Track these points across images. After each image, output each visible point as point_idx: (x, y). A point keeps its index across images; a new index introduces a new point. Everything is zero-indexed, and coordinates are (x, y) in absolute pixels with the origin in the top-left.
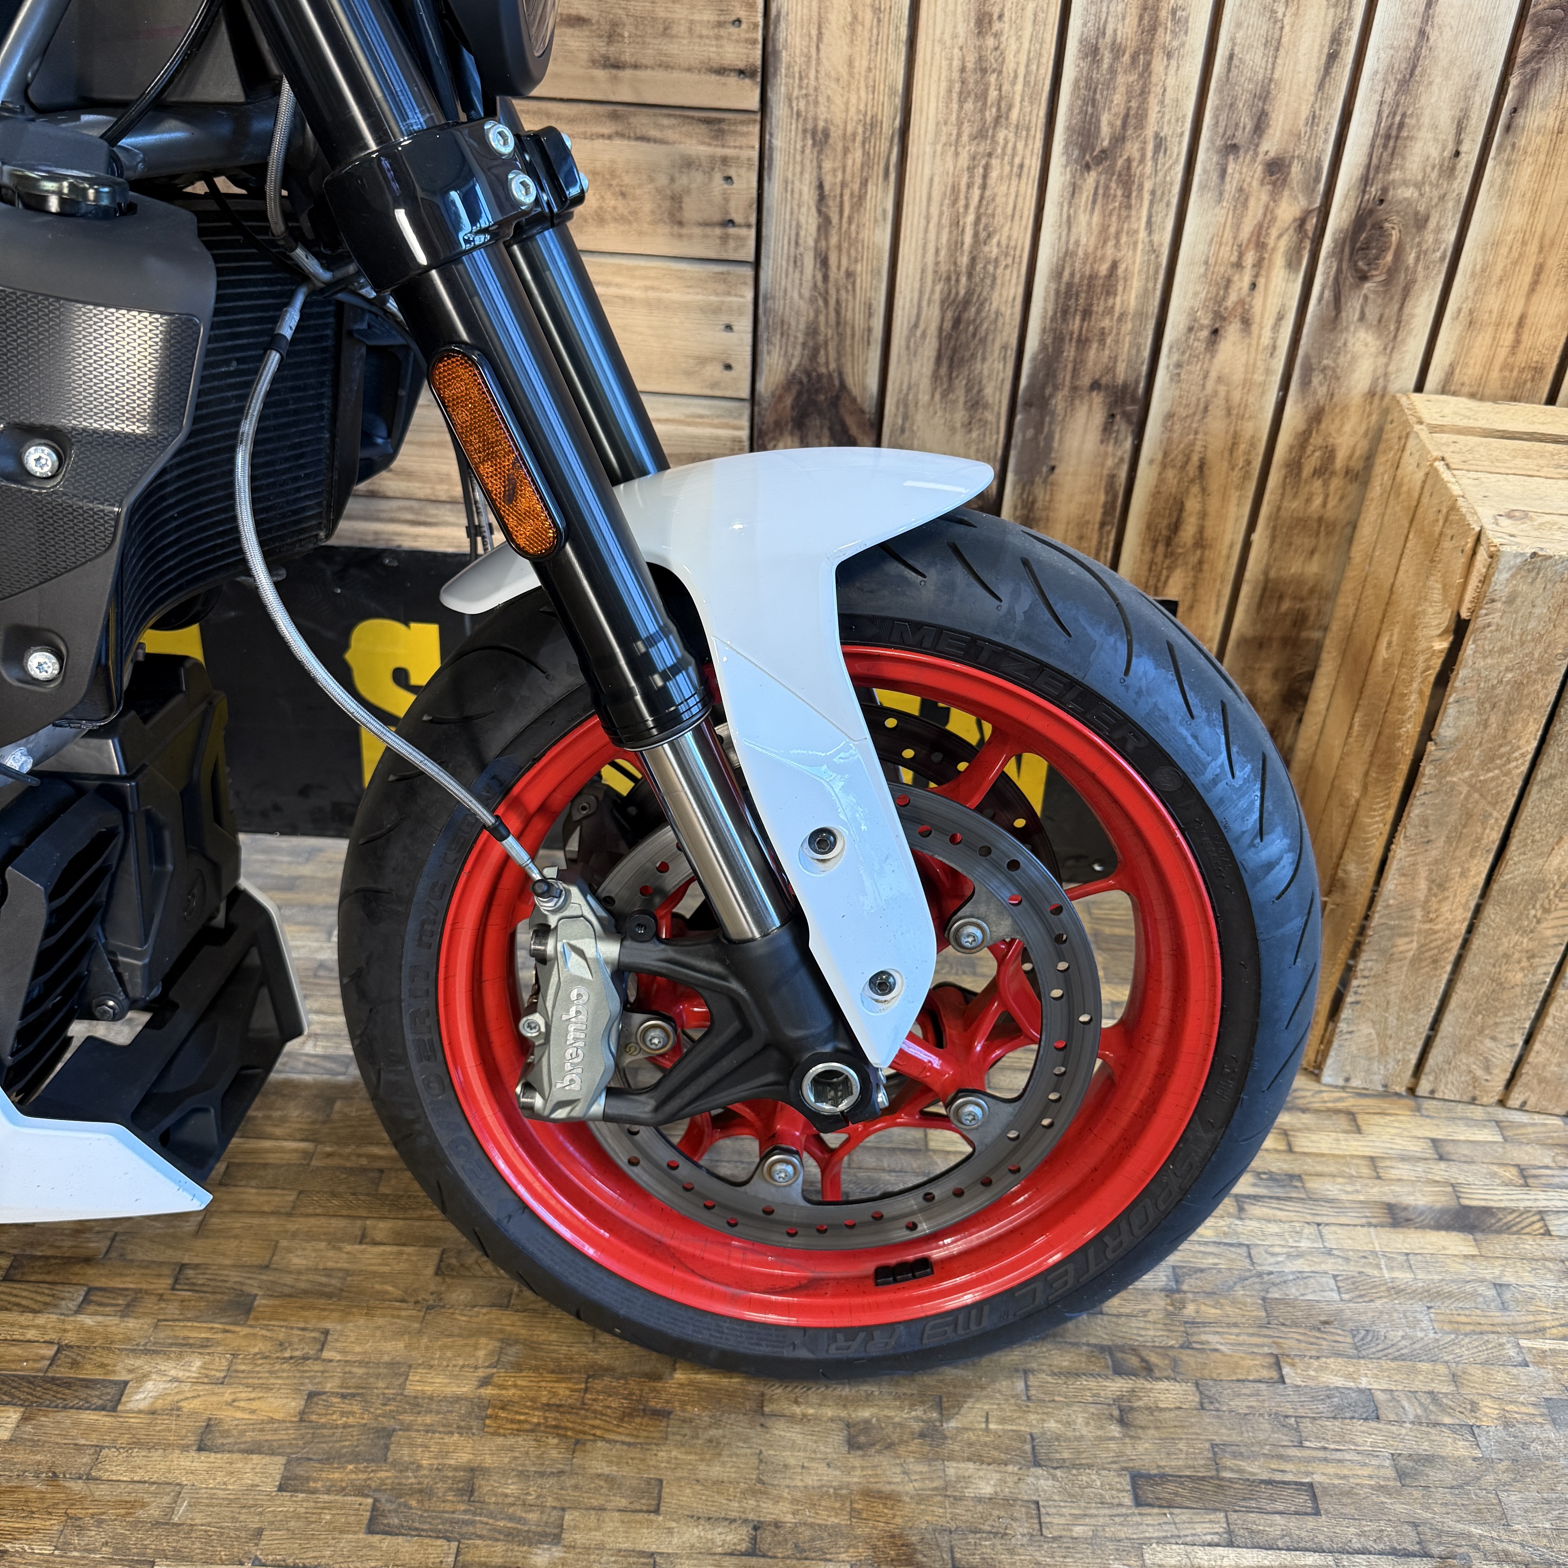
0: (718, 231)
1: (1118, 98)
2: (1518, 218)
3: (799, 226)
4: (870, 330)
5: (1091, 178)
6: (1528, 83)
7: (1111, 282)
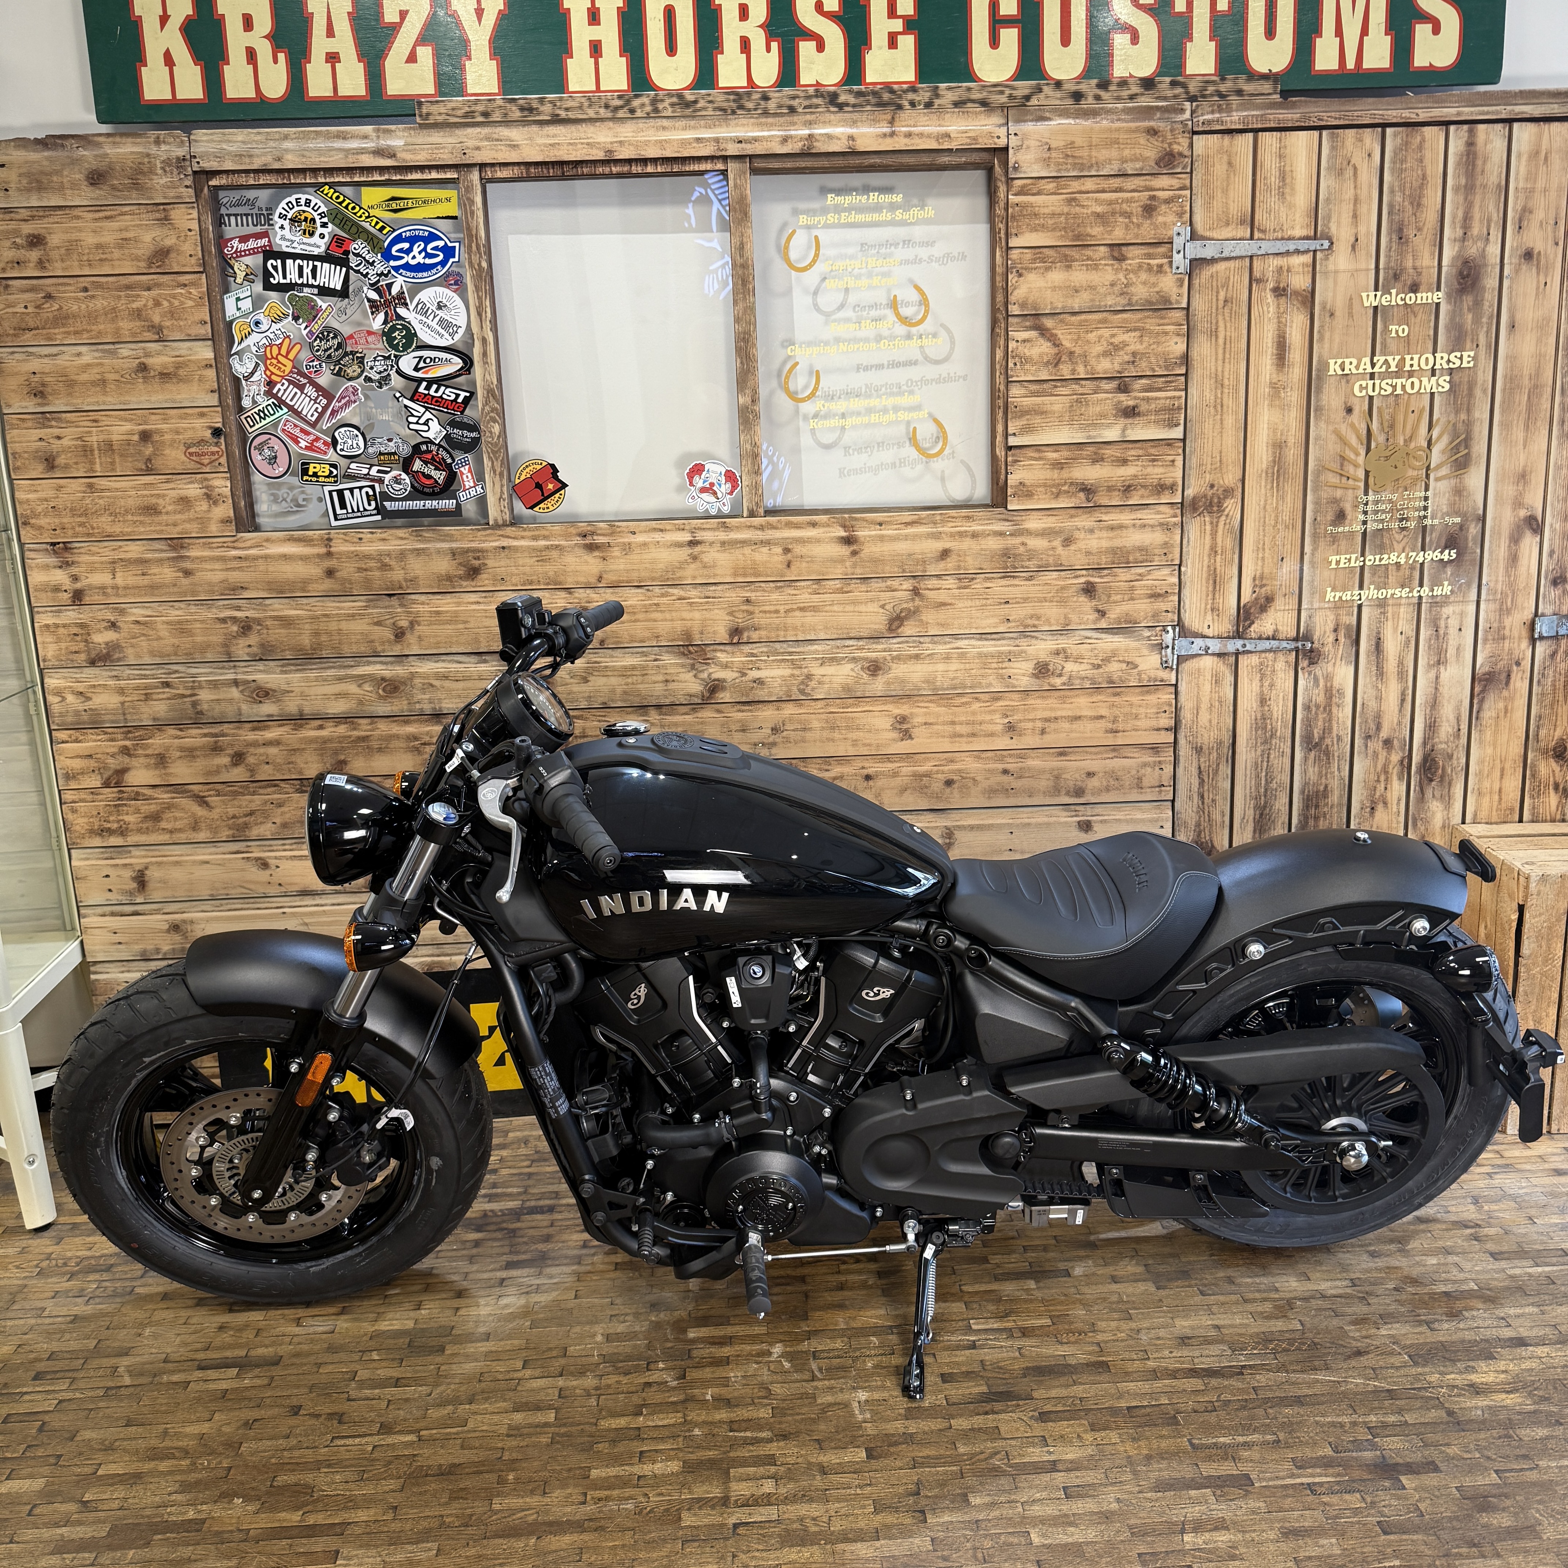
0: (1157, 789)
1: (1320, 723)
2: (1489, 751)
3: (1191, 784)
4: (1223, 824)
5: (1313, 754)
6: (1481, 701)
7: (1325, 793)
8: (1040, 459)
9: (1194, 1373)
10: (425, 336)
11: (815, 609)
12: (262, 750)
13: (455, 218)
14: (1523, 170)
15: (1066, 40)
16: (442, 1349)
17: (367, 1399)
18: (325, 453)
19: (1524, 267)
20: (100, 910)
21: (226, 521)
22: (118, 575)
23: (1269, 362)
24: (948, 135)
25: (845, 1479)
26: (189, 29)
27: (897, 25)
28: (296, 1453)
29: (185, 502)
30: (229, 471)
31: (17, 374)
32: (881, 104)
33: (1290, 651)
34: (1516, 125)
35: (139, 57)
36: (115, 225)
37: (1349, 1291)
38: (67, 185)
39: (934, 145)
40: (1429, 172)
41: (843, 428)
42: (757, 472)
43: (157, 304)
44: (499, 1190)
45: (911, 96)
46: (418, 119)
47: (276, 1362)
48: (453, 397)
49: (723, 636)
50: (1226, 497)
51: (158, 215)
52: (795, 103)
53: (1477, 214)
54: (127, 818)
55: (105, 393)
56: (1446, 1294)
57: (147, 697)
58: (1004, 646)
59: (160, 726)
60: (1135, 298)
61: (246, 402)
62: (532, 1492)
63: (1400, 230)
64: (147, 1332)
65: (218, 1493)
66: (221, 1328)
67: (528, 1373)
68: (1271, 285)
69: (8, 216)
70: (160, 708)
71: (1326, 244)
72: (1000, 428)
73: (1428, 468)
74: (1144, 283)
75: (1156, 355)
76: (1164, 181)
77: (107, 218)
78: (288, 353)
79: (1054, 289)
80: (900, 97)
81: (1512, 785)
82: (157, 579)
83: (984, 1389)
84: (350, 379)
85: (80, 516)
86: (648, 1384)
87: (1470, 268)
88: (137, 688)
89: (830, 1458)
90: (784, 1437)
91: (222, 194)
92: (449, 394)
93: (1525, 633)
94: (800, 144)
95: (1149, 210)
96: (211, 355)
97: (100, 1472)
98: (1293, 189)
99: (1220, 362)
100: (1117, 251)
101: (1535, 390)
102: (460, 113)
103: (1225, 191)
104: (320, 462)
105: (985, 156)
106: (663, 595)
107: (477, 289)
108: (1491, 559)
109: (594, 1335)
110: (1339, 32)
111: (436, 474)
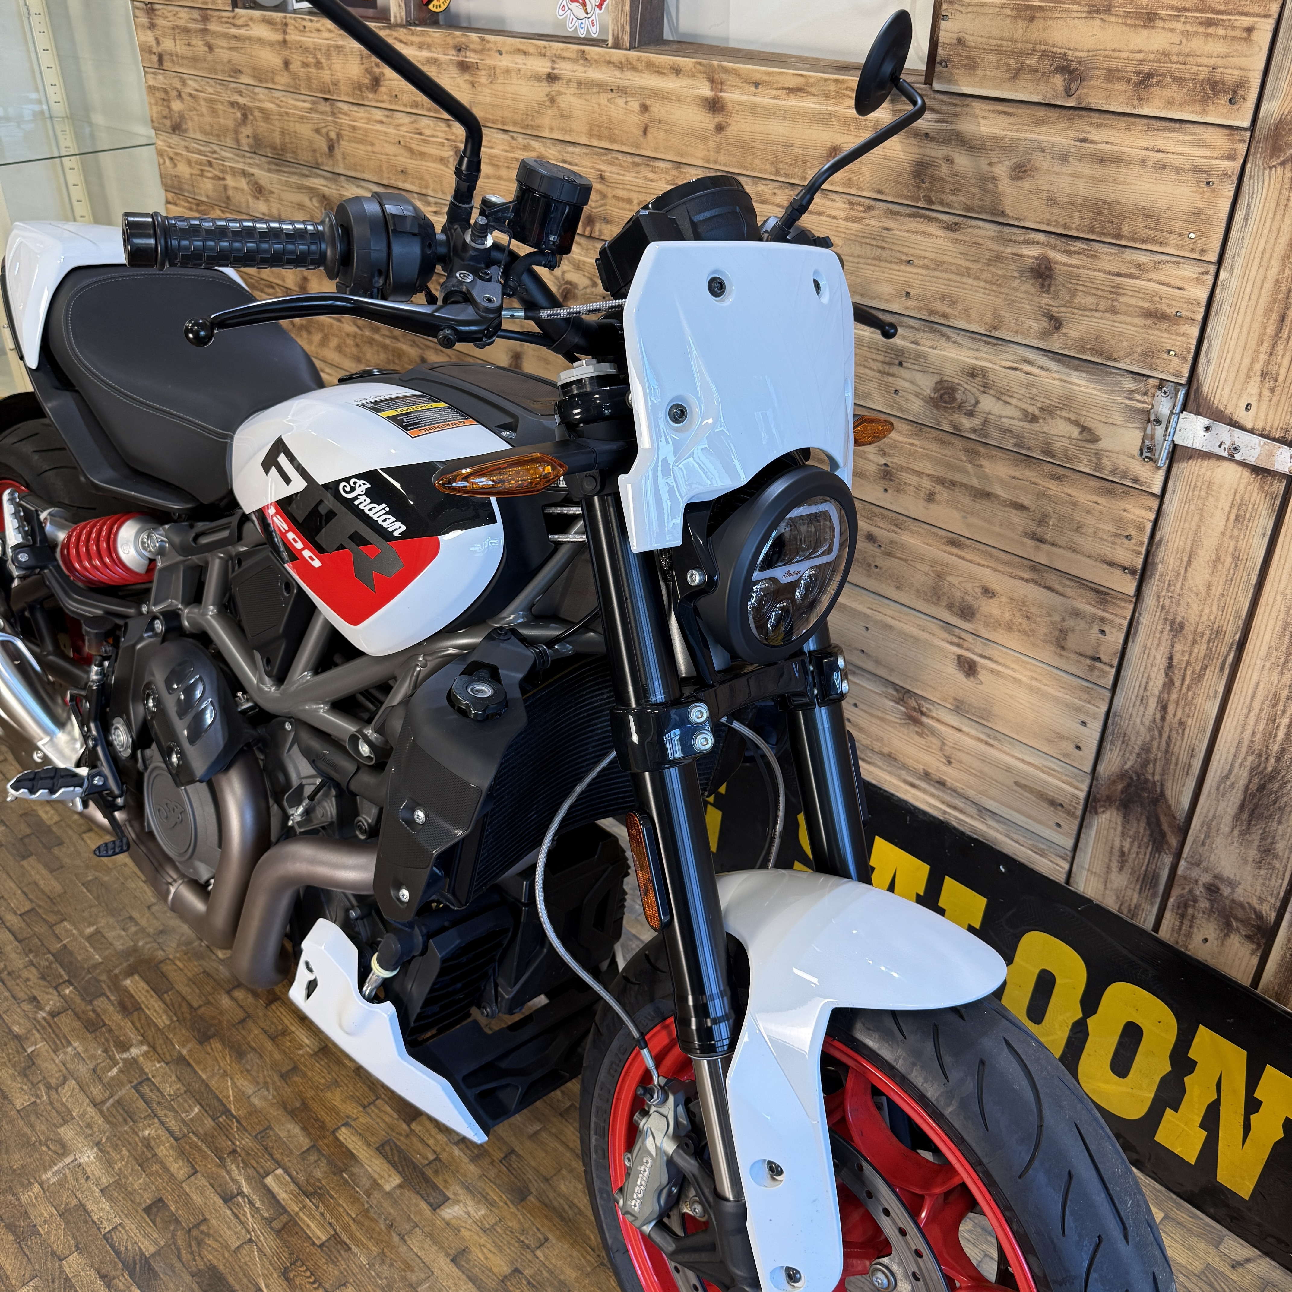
0: (1088, 662)
3: (1149, 678)
4: (1190, 766)
22: (177, 42)
57: (202, 173)
70: (209, 186)
82: (196, 51)
88: (197, 162)
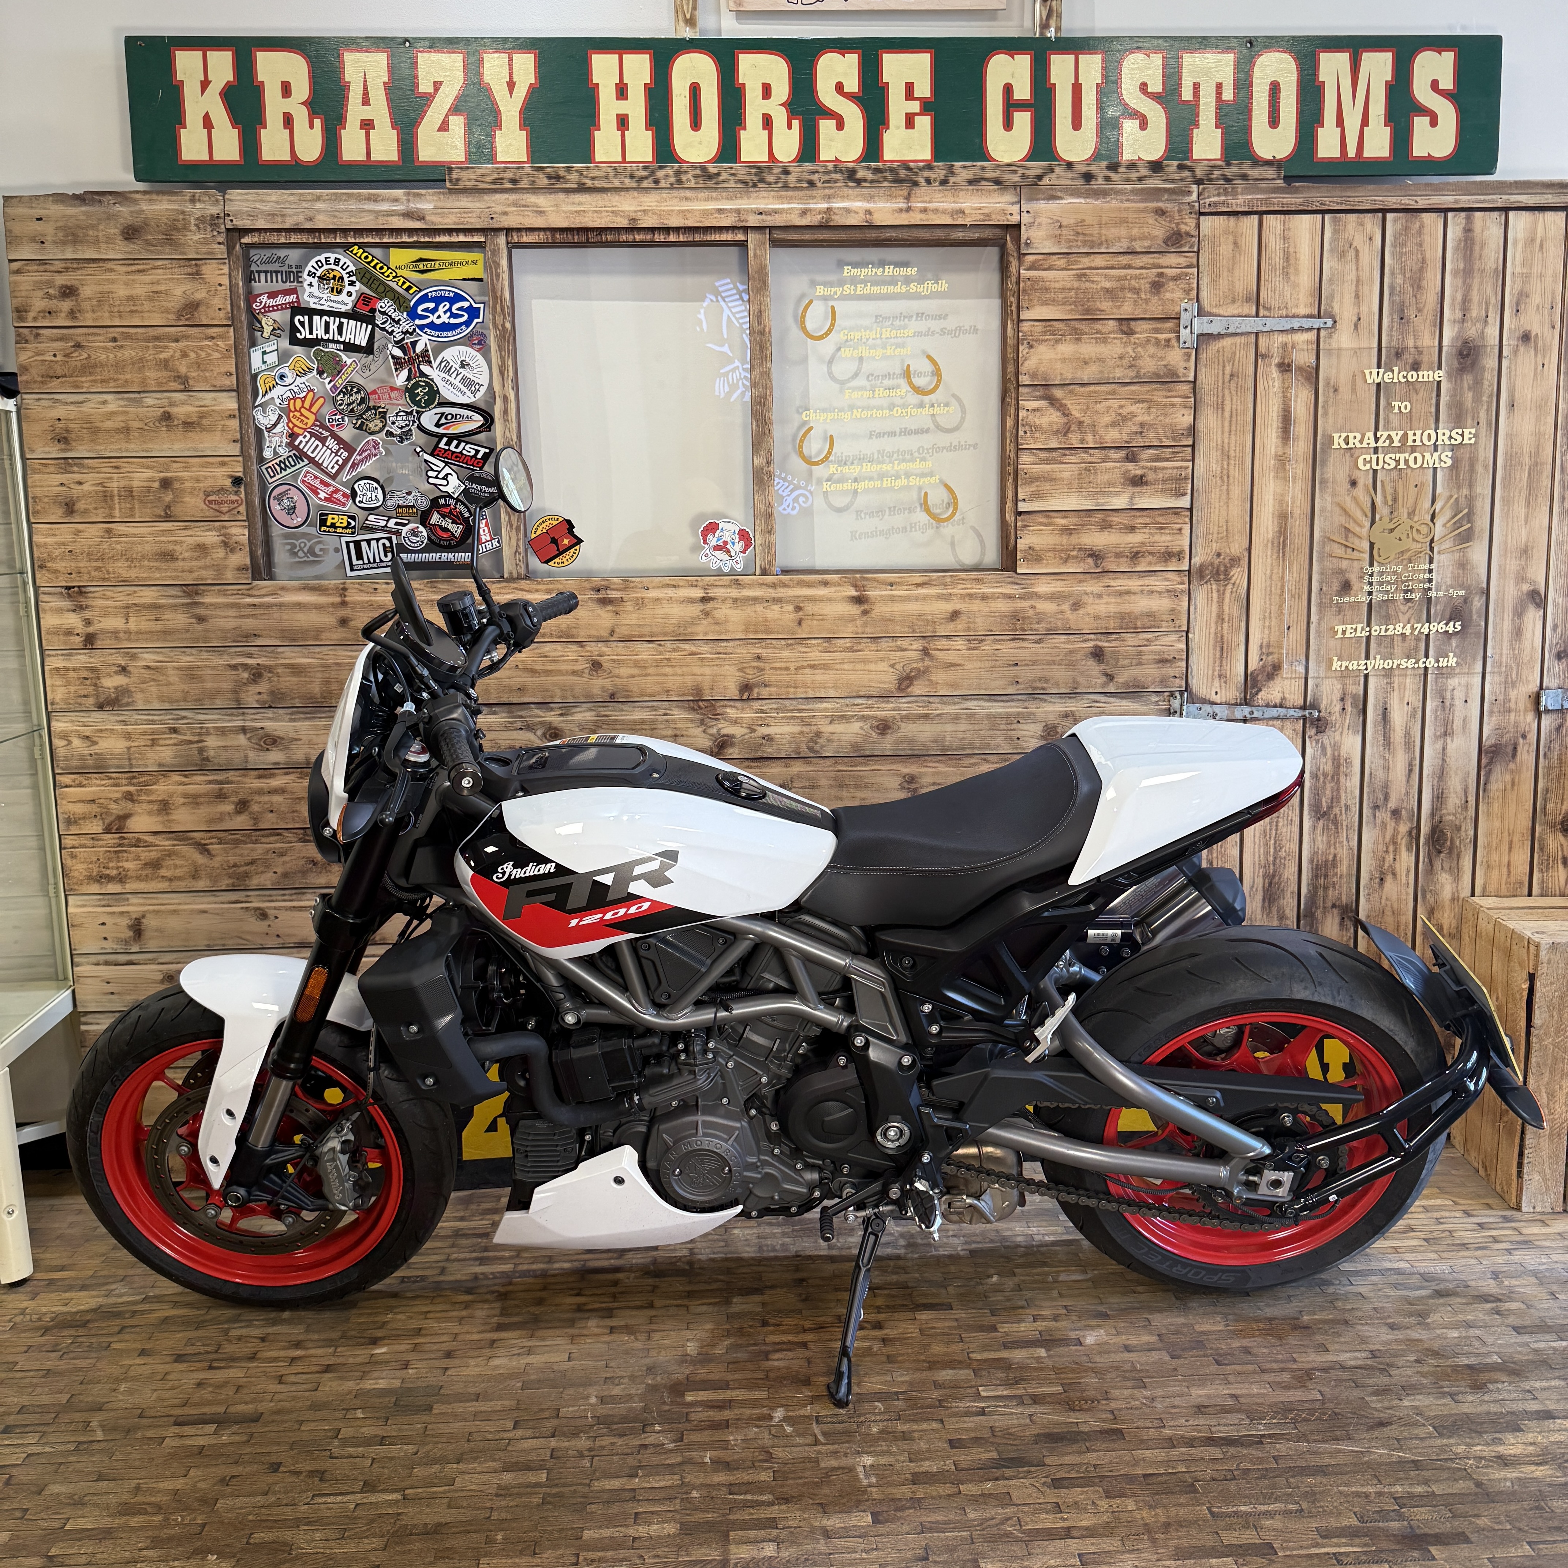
1: (1328, 792)
2: (1497, 824)
5: (1321, 823)
6: (1489, 773)
7: (1334, 862)
8: (1049, 524)
9: (1211, 1441)
10: (448, 393)
11: (825, 667)
12: (266, 798)
13: (481, 280)
14: (1519, 256)
15: (1077, 124)
16: (429, 1408)
17: (351, 1456)
18: (344, 505)
19: (1522, 349)
20: (93, 959)
21: (241, 569)
22: (131, 620)
23: (1274, 435)
24: (962, 212)
25: (851, 1543)
26: (228, 95)
27: (915, 106)
28: (275, 1510)
29: (202, 549)
30: (248, 519)
31: (42, 420)
32: (898, 181)
33: (1297, 719)
34: (1512, 214)
35: (178, 119)
36: (147, 278)
37: (1369, 1362)
38: (102, 239)
39: (948, 221)
40: (1428, 256)
41: (856, 492)
42: (771, 532)
43: (184, 355)
44: (491, 1254)
45: (926, 173)
46: (448, 184)
47: (256, 1418)
48: (473, 453)
49: (733, 693)
50: (1232, 566)
51: (189, 270)
52: (815, 177)
53: (1475, 296)
54: (126, 865)
55: (128, 441)
56: (1469, 1367)
57: (154, 743)
58: (1013, 708)
59: (165, 772)
60: (1143, 371)
61: (268, 453)
62: (522, 1553)
63: (1402, 311)
64: (123, 1387)
65: (191, 1549)
66: (200, 1385)
67: (519, 1433)
68: (1276, 360)
69: (42, 268)
70: (166, 754)
71: (1330, 322)
72: (1010, 494)
73: (1432, 541)
74: (1152, 357)
75: (1164, 427)
76: (1172, 259)
77: (139, 271)
78: (311, 405)
79: (1064, 360)
80: (917, 174)
81: (1521, 857)
82: (170, 625)
83: (995, 1455)
84: (371, 434)
85: (97, 560)
86: (645, 1446)
87: (1470, 349)
88: (144, 733)
89: (834, 1522)
90: (787, 1500)
91: (252, 252)
92: (469, 450)
93: (1530, 706)
94: (819, 217)
95: (1157, 286)
96: (235, 406)
97: (67, 1527)
98: (1297, 270)
99: (1226, 435)
100: (1126, 325)
101: (1535, 467)
102: (489, 179)
103: (1231, 270)
104: (339, 513)
105: (998, 232)
106: (674, 650)
107: (500, 348)
108: (1495, 632)
109: (587, 1397)
110: (1340, 123)
111: (453, 528)
